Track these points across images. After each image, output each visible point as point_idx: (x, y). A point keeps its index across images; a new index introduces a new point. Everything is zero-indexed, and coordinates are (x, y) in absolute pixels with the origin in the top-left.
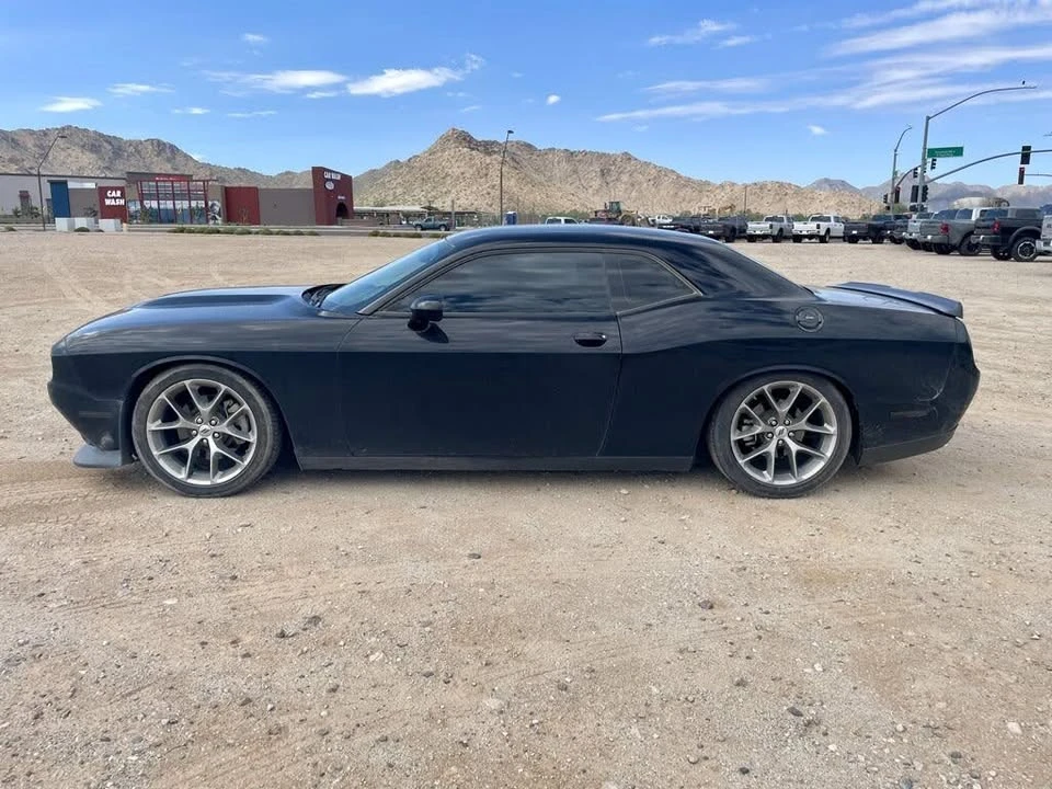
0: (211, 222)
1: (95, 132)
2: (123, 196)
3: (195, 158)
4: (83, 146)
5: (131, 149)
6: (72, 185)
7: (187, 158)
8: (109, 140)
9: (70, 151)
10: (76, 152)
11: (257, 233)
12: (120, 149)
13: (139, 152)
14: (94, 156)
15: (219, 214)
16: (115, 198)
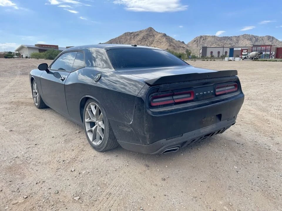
0: (271, 58)
1: (252, 35)
2: (247, 52)
3: (279, 40)
4: (248, 39)
5: (261, 39)
6: (235, 49)
7: (277, 40)
8: (255, 37)
9: (244, 41)
10: (246, 41)
11: (279, 61)
12: (258, 39)
13: (262, 40)
14: (250, 41)
15: (274, 56)
16: (245, 52)
